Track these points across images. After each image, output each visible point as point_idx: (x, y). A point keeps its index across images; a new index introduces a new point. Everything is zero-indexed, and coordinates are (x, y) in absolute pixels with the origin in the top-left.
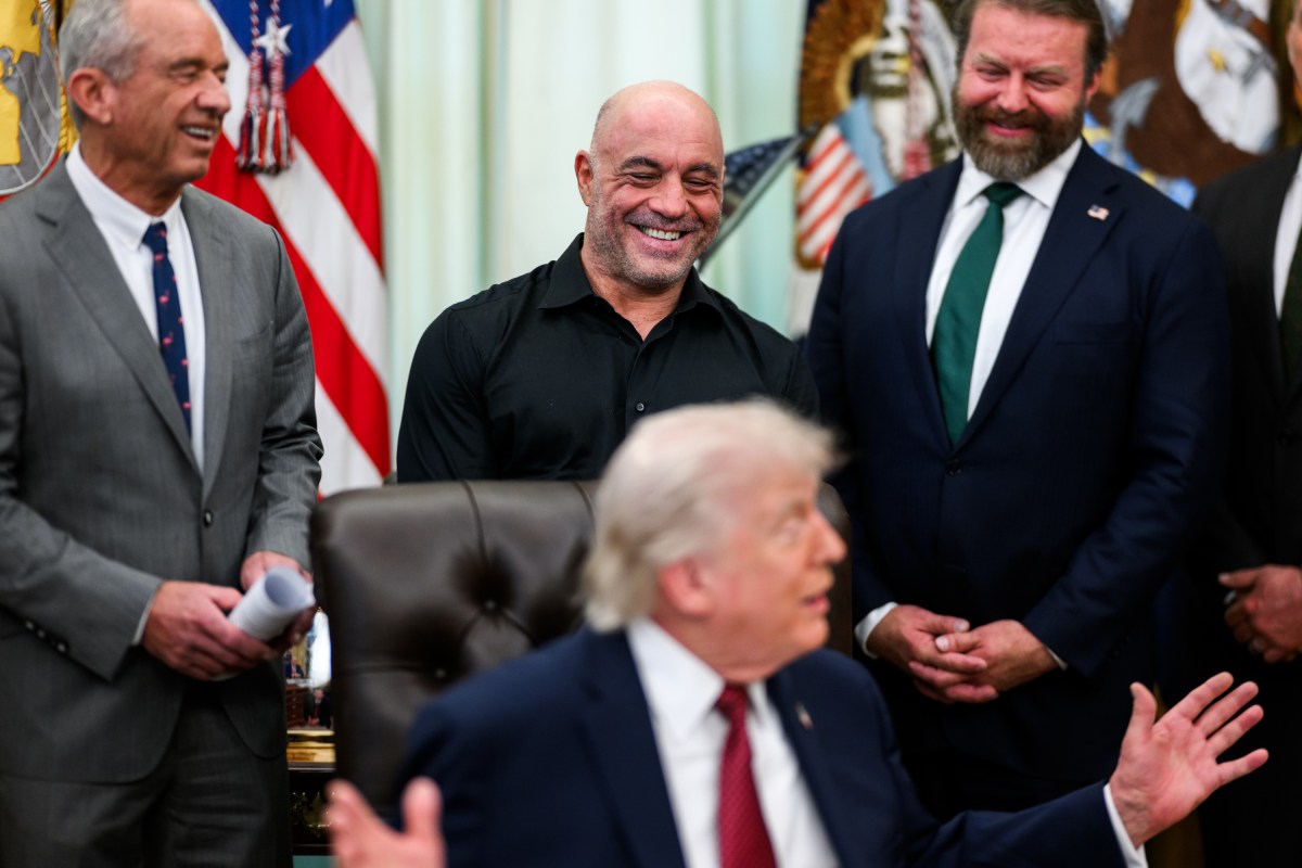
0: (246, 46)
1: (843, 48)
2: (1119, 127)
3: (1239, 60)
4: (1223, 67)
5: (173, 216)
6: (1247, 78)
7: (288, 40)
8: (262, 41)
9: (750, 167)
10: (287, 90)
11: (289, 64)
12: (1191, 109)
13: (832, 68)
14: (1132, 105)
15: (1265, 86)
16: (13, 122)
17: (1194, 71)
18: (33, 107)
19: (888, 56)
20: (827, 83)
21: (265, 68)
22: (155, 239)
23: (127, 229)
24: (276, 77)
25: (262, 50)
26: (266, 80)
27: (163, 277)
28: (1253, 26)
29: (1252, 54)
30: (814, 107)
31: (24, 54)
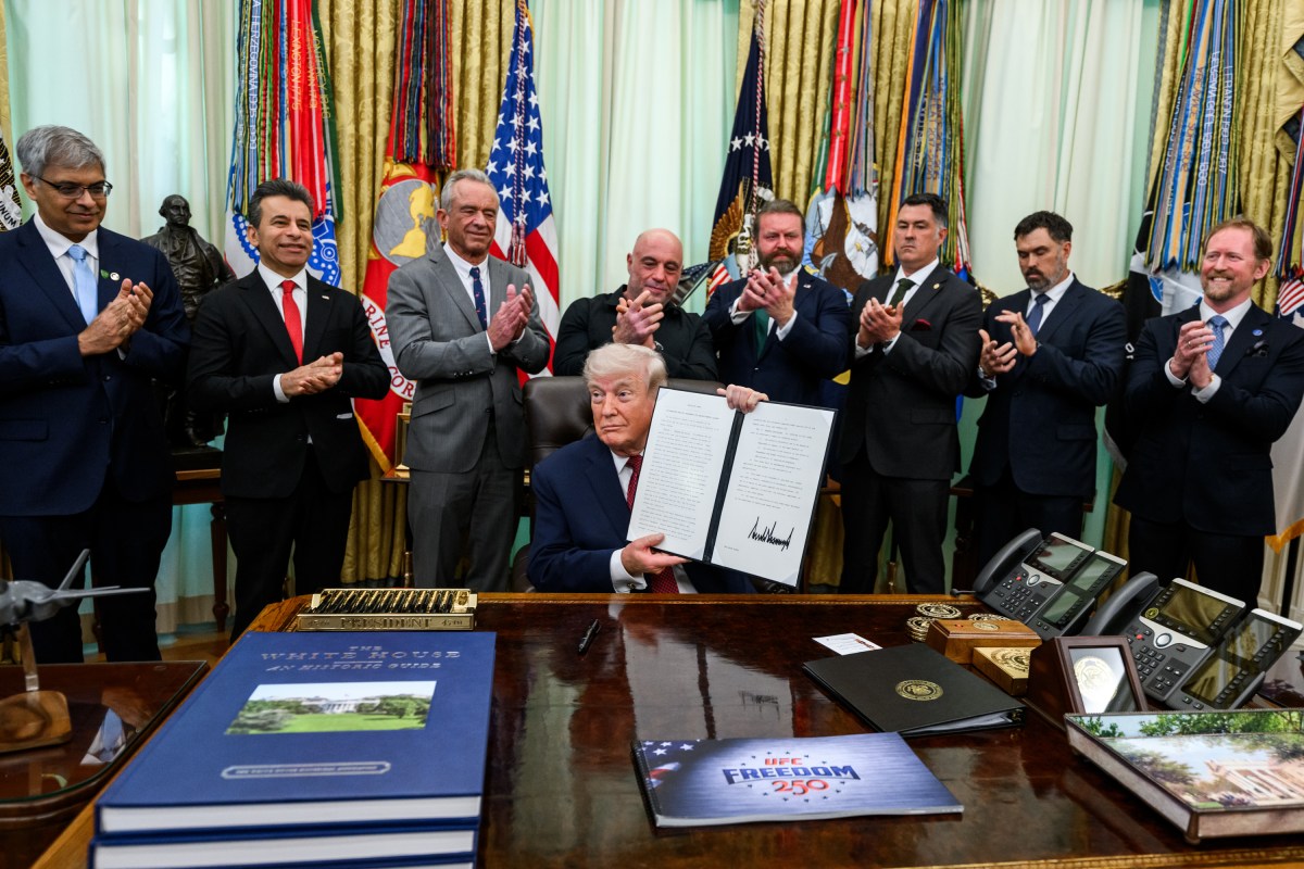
0: (511, 220)
1: (728, 235)
2: (823, 268)
3: (866, 247)
4: (860, 250)
5: (483, 266)
6: (868, 254)
7: (527, 219)
8: (518, 219)
9: (696, 273)
10: (526, 237)
11: (527, 227)
12: (849, 263)
13: (723, 242)
14: (828, 261)
15: (874, 257)
16: (423, 242)
17: (850, 250)
18: (431, 237)
19: (743, 238)
20: (721, 247)
21: (518, 229)
22: (475, 273)
23: (464, 270)
24: (522, 232)
25: (517, 222)
26: (518, 233)
27: (478, 287)
28: (871, 236)
29: (871, 245)
30: (715, 255)
31: (428, 218)
